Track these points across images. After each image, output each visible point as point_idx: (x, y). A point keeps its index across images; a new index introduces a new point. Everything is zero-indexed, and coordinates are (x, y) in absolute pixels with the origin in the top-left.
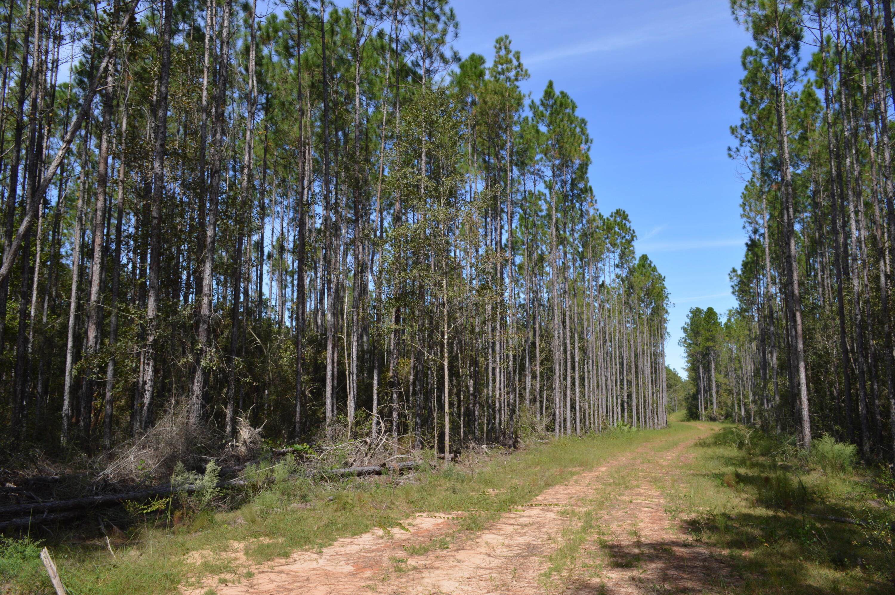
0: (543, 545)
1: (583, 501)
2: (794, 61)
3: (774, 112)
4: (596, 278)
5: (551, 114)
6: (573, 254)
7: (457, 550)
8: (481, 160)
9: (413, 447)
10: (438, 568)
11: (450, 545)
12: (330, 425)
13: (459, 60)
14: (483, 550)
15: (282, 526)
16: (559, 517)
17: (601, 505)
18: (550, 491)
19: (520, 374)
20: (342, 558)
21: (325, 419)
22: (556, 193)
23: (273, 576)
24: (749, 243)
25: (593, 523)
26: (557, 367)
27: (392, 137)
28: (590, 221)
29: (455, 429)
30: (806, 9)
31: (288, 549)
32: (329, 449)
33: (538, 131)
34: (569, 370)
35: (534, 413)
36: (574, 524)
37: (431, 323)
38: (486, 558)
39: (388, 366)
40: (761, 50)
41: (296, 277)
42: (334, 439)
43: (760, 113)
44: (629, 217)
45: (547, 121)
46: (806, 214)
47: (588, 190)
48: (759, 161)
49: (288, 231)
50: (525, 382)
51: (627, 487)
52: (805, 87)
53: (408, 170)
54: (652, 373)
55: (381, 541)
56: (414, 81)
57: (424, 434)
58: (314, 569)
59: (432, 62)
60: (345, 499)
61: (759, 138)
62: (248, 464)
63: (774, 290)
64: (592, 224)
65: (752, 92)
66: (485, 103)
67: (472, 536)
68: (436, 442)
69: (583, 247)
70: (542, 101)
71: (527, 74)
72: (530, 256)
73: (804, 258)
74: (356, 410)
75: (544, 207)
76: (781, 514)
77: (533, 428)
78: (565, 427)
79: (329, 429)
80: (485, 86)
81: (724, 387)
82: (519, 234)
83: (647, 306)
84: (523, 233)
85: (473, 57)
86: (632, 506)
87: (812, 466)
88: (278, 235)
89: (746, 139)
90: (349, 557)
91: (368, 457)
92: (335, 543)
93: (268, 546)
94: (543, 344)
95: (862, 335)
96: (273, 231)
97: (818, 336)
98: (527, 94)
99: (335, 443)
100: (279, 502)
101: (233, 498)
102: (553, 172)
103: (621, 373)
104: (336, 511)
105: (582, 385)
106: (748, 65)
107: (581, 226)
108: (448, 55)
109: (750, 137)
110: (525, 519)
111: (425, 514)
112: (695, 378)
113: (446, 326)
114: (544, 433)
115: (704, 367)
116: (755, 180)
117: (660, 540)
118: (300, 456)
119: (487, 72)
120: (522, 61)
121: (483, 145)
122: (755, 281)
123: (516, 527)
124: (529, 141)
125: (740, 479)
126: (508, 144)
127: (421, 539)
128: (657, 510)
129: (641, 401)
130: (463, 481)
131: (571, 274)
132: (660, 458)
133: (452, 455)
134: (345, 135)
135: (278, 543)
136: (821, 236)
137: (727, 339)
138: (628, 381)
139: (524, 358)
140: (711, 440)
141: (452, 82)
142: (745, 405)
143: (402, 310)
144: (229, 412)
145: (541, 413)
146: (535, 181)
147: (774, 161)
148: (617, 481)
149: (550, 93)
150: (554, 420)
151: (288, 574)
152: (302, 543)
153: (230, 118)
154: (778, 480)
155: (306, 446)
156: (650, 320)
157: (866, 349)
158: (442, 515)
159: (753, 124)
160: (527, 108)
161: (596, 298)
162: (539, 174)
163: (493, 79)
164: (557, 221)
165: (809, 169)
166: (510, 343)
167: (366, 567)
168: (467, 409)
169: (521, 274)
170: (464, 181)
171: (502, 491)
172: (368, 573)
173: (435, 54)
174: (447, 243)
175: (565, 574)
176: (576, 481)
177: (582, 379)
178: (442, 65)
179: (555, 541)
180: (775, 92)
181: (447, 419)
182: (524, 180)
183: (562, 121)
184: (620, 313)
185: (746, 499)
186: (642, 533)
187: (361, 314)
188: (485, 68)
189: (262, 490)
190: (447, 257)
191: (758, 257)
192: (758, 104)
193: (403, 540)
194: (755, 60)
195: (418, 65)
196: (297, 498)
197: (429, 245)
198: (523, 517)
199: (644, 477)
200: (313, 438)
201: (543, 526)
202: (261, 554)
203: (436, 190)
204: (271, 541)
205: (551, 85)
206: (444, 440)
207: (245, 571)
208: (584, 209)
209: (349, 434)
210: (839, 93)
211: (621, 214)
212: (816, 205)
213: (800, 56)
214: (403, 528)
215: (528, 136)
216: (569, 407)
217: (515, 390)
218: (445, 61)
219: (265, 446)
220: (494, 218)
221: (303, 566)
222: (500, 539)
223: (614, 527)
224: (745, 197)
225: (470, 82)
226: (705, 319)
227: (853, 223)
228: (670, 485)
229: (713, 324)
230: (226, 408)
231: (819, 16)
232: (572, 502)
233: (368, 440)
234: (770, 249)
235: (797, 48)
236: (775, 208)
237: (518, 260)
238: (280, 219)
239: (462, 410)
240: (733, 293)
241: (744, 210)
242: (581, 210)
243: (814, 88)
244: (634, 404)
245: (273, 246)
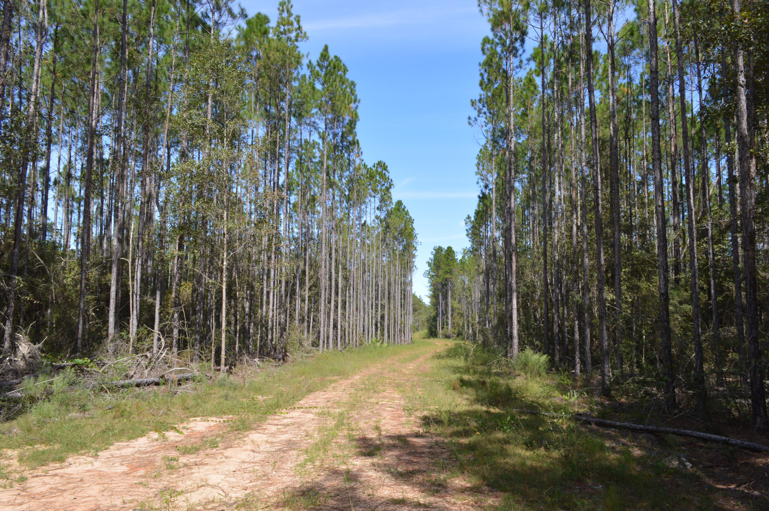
0: (302, 441)
1: (338, 404)
2: (520, 52)
3: (504, 91)
4: (360, 218)
5: (326, 74)
6: (341, 196)
7: (226, 448)
8: (263, 108)
9: (192, 361)
10: (207, 464)
11: (220, 445)
12: (112, 341)
13: (246, 16)
14: (249, 447)
15: (59, 433)
16: (316, 417)
17: (353, 406)
18: (311, 396)
19: (291, 297)
20: (117, 460)
21: (107, 336)
22: (328, 144)
23: (47, 479)
24: (481, 195)
25: (345, 421)
26: (323, 292)
27: (180, 80)
28: (357, 169)
29: (230, 345)
30: (532, 11)
31: (63, 455)
32: (110, 363)
33: (314, 88)
34: (333, 295)
35: (302, 332)
36: (329, 422)
37: (212, 251)
38: (251, 454)
39: (171, 288)
40: (496, 40)
41: (82, 203)
42: (116, 353)
43: (494, 91)
44: (388, 168)
45: (322, 79)
46: (524, 175)
47: (355, 143)
48: (491, 130)
49: (76, 160)
50: (295, 305)
51: (375, 391)
52: (528, 74)
53: (193, 111)
54: (401, 299)
55: (155, 443)
56: (204, 31)
57: (202, 349)
58: (88, 471)
59: (221, 16)
60: (123, 407)
61: (492, 111)
62: (26, 377)
63: (497, 234)
64: (357, 171)
65: (489, 73)
66: (269, 58)
67: (240, 436)
68: (213, 356)
69: (349, 190)
70: (318, 62)
71: (305, 37)
72: (303, 196)
73: (521, 210)
74: (138, 327)
75: (318, 154)
76: (492, 410)
77: (301, 344)
78: (328, 343)
79: (111, 344)
80: (269, 42)
81: (457, 311)
82: (295, 177)
83: (399, 243)
84: (298, 176)
85: (259, 16)
86: (378, 407)
87: (517, 372)
88: (66, 163)
89: (483, 111)
90: (123, 459)
91: (149, 369)
92: (111, 447)
93: (43, 452)
94: (312, 273)
95: (558, 272)
96: (60, 159)
97: (527, 271)
98: (305, 54)
99: (116, 357)
100: (58, 412)
101: (9, 409)
102: (326, 125)
103: (377, 299)
104: (114, 418)
105: (344, 307)
106: (486, 51)
107: (348, 173)
108: (236, 11)
109: (485, 109)
110: (288, 420)
111: (198, 419)
112: (435, 304)
113: (225, 254)
114: (310, 348)
115: (442, 295)
116: (488, 145)
117: (397, 433)
118: (80, 369)
119: (271, 31)
120: (302, 24)
121: (265, 95)
122: (484, 226)
123: (279, 427)
124: (306, 96)
125: (463, 383)
126: (288, 97)
127: (194, 440)
128: (398, 410)
129: (392, 321)
130: (235, 389)
131: (339, 214)
132: (404, 368)
133: (228, 367)
134: (135, 74)
135: (54, 449)
136: (534, 193)
137: (461, 272)
138: (381, 305)
139: (294, 285)
140: (444, 353)
141: (239, 36)
142: (472, 325)
143: (186, 238)
144: (8, 329)
145: (308, 331)
146: (310, 132)
147: (502, 131)
148: (367, 387)
149: (325, 56)
150: (318, 337)
151: (62, 477)
152: (79, 448)
153: (17, 45)
154: (492, 384)
155: (87, 360)
156: (402, 255)
157: (561, 283)
158: (214, 419)
159: (489, 99)
160: (305, 67)
161: (358, 235)
162: (314, 125)
163: (275, 38)
164: (328, 167)
165: (527, 140)
166: (283, 270)
167: (140, 467)
168: (243, 327)
169: (296, 211)
170: (246, 126)
171: (270, 397)
172: (142, 472)
173: (224, 9)
174: (229, 180)
175: (318, 463)
176: (334, 388)
177: (344, 303)
178: (230, 19)
179: (311, 437)
180: (506, 76)
181: (224, 335)
182: (301, 130)
183: (335, 81)
184: (378, 248)
185: (467, 399)
186: (383, 428)
187: (147, 240)
188: (269, 27)
189: (40, 401)
190: (230, 193)
191: (487, 206)
192: (493, 84)
193: (177, 442)
194: (492, 48)
195: (207, 16)
196: (76, 408)
197: (213, 181)
198: (287, 418)
199: (390, 384)
200: (95, 353)
201: (302, 425)
202: (35, 460)
203: (220, 132)
204: (47, 448)
205: (326, 48)
206: (220, 354)
207: (17, 476)
208: (351, 159)
209: (131, 349)
210: (552, 82)
211: (382, 165)
212: (531, 168)
213: (525, 48)
214: (178, 431)
215: (306, 92)
216: (332, 326)
217: (286, 311)
218: (233, 16)
219: (45, 361)
220: (273, 162)
221: (77, 469)
222: (265, 437)
223: (362, 424)
224: (479, 158)
225: (255, 37)
226: (445, 256)
227: (557, 184)
228: (409, 389)
229: (452, 260)
230: (5, 324)
231: (541, 18)
232: (329, 404)
233: (149, 355)
234: (496, 202)
235: (523, 41)
236: (501, 169)
237: (293, 199)
238: (68, 148)
239: (238, 328)
240: (467, 235)
241: (478, 169)
242: (349, 159)
243: (534, 75)
244: (386, 324)
245: (60, 173)
